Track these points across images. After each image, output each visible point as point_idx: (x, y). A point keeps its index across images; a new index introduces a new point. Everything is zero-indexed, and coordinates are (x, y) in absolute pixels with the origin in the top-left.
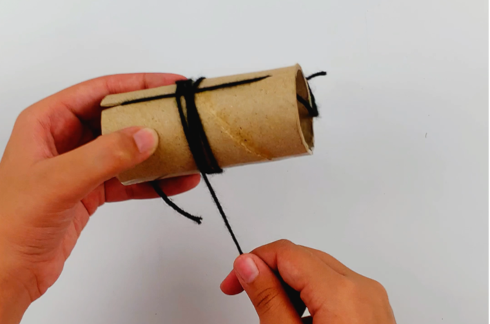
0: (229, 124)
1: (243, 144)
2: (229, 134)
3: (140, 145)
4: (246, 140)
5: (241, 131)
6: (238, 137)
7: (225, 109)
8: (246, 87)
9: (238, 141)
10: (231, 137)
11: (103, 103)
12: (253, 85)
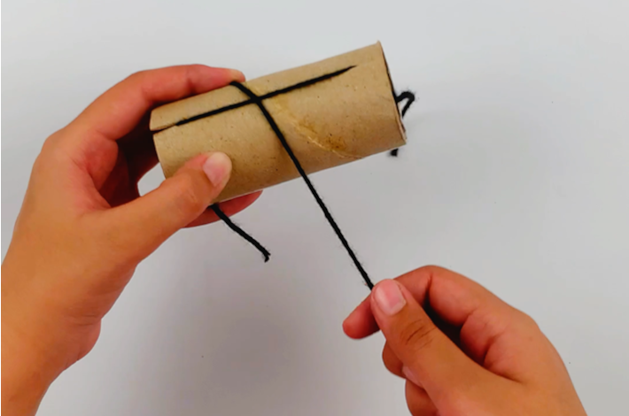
0: (316, 133)
1: (334, 151)
2: (316, 143)
3: (212, 178)
4: (337, 147)
5: (331, 138)
6: (328, 145)
7: (308, 116)
8: (327, 83)
9: (329, 149)
10: (320, 146)
11: (153, 126)
12: (335, 80)
